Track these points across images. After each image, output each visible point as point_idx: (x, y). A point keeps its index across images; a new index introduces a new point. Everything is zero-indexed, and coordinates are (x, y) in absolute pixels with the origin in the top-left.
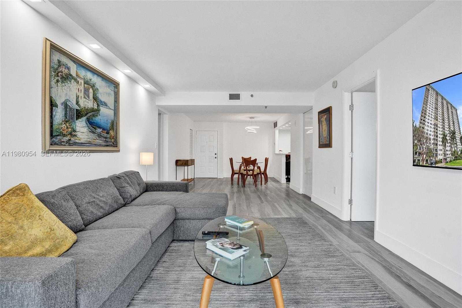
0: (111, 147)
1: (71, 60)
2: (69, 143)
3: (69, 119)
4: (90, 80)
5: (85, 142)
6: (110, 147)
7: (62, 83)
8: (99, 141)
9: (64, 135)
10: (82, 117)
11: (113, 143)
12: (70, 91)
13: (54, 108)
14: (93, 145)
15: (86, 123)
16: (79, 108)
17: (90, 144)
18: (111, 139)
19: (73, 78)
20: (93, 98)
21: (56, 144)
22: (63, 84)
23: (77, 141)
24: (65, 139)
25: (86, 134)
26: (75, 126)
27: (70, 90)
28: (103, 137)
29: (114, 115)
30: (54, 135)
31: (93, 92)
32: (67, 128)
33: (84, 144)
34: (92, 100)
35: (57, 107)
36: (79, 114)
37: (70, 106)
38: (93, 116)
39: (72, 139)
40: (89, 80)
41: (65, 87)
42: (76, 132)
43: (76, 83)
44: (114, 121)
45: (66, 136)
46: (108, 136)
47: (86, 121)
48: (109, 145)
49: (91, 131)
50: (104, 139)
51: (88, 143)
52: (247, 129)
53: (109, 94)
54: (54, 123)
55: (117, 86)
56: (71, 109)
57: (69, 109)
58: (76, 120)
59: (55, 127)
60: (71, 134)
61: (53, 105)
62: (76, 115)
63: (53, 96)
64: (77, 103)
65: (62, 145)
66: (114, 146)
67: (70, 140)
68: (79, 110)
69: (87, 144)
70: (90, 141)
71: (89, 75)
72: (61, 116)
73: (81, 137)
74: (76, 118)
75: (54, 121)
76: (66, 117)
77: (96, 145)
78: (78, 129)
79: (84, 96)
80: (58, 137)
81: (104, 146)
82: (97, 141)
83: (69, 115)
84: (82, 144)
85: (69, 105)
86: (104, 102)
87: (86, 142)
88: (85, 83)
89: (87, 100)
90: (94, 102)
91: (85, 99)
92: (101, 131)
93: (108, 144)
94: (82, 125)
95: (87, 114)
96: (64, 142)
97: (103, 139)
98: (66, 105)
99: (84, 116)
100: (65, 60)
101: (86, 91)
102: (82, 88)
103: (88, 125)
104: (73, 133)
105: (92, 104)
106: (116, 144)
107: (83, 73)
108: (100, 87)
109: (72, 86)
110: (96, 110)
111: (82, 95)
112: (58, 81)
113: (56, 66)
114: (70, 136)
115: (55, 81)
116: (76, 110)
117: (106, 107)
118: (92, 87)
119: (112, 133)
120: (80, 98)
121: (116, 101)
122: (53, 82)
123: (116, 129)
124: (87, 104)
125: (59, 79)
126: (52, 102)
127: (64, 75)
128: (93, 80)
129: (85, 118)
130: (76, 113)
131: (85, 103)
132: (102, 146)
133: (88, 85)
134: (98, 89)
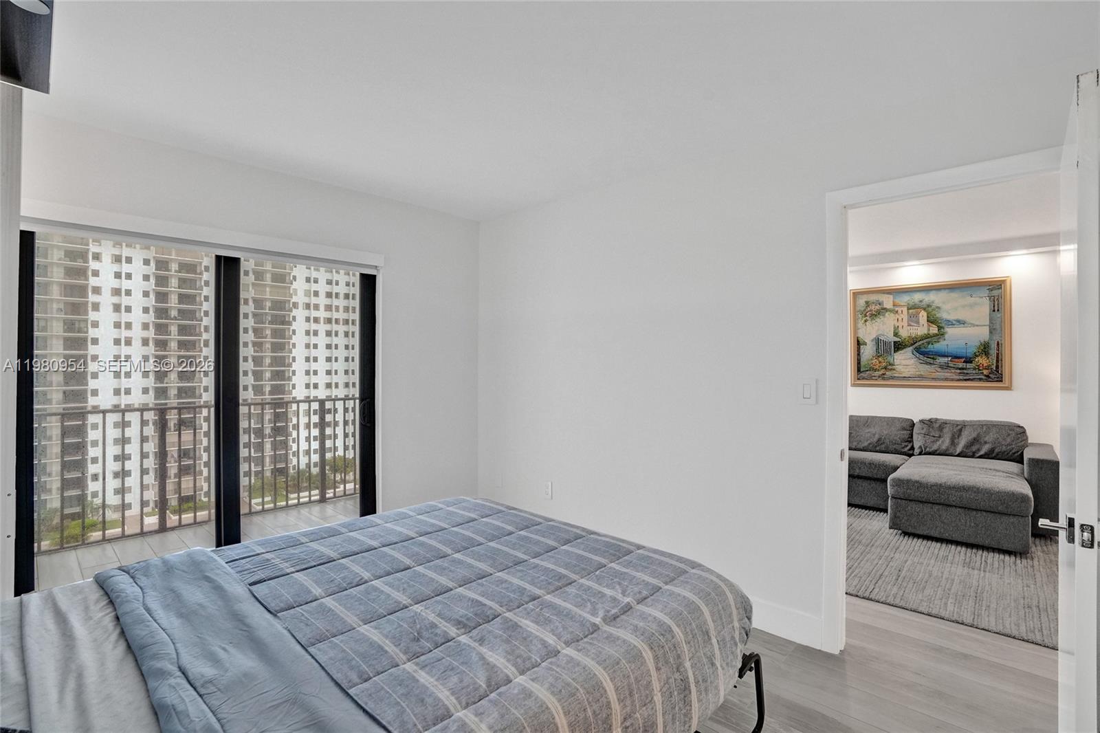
0: (981, 381)
1: (884, 293)
2: (882, 377)
3: (883, 353)
4: (921, 301)
5: (910, 376)
6: (976, 381)
7: (871, 320)
8: (944, 374)
9: (876, 370)
10: (905, 348)
11: (987, 376)
13: (862, 347)
14: (928, 379)
15: (913, 354)
16: (899, 340)
17: (921, 377)
18: (980, 370)
19: (886, 310)
20: (928, 321)
21: (864, 379)
22: (874, 321)
23: (896, 375)
24: (877, 373)
25: (913, 367)
26: (892, 359)
27: (884, 324)
28: (954, 368)
29: (990, 332)
30: (862, 370)
31: (928, 314)
32: (880, 362)
33: (910, 378)
34: (926, 325)
35: (866, 345)
36: (898, 346)
37: (885, 340)
39: (887, 373)
40: (918, 303)
41: (877, 323)
42: (893, 365)
43: (894, 313)
44: (992, 342)
45: (879, 370)
46: (969, 365)
47: (913, 352)
48: (974, 379)
49: (922, 362)
50: (959, 371)
51: (917, 376)
53: (971, 305)
54: (862, 360)
55: (1001, 285)
56: (885, 343)
57: (882, 344)
58: (895, 353)
59: (862, 364)
60: (886, 368)
61: (859, 344)
62: (895, 348)
63: (861, 335)
64: (896, 334)
65: (874, 379)
66: (991, 380)
67: (884, 374)
68: (899, 342)
69: (915, 378)
70: (921, 375)
71: (918, 297)
72: (871, 352)
73: (903, 370)
74: (895, 351)
75: (861, 358)
76: (878, 352)
77: (935, 379)
78: (896, 362)
79: (908, 323)
80: (867, 372)
81: (956, 381)
82: (939, 374)
83: (883, 349)
84: (905, 378)
85: (883, 339)
87: (914, 376)
88: (908, 309)
89: (914, 327)
90: (929, 326)
91: (910, 327)
92: (948, 361)
93: (971, 377)
94: (904, 357)
95: (916, 343)
96: (875, 376)
97: (953, 371)
98: (878, 341)
99: (909, 347)
100: (873, 297)
101: (913, 319)
102: (905, 316)
103: (918, 356)
104: (889, 366)
105: (926, 329)
106: (998, 378)
107: (905, 299)
108: (944, 303)
109: (886, 319)
110: (937, 335)
111: (905, 323)
112: (866, 321)
113: (863, 309)
114: (884, 370)
115: (863, 322)
116: (894, 342)
117: (963, 325)
118: (924, 309)
119: (982, 361)
120: (900, 329)
121: (998, 310)
122: (861, 323)
123: (998, 354)
124: (914, 331)
125: (868, 318)
126: (858, 341)
127: (874, 313)
128: (927, 299)
129: (911, 348)
130: (894, 345)
131: (912, 331)
132: (952, 380)
133: (917, 308)
134: (938, 308)
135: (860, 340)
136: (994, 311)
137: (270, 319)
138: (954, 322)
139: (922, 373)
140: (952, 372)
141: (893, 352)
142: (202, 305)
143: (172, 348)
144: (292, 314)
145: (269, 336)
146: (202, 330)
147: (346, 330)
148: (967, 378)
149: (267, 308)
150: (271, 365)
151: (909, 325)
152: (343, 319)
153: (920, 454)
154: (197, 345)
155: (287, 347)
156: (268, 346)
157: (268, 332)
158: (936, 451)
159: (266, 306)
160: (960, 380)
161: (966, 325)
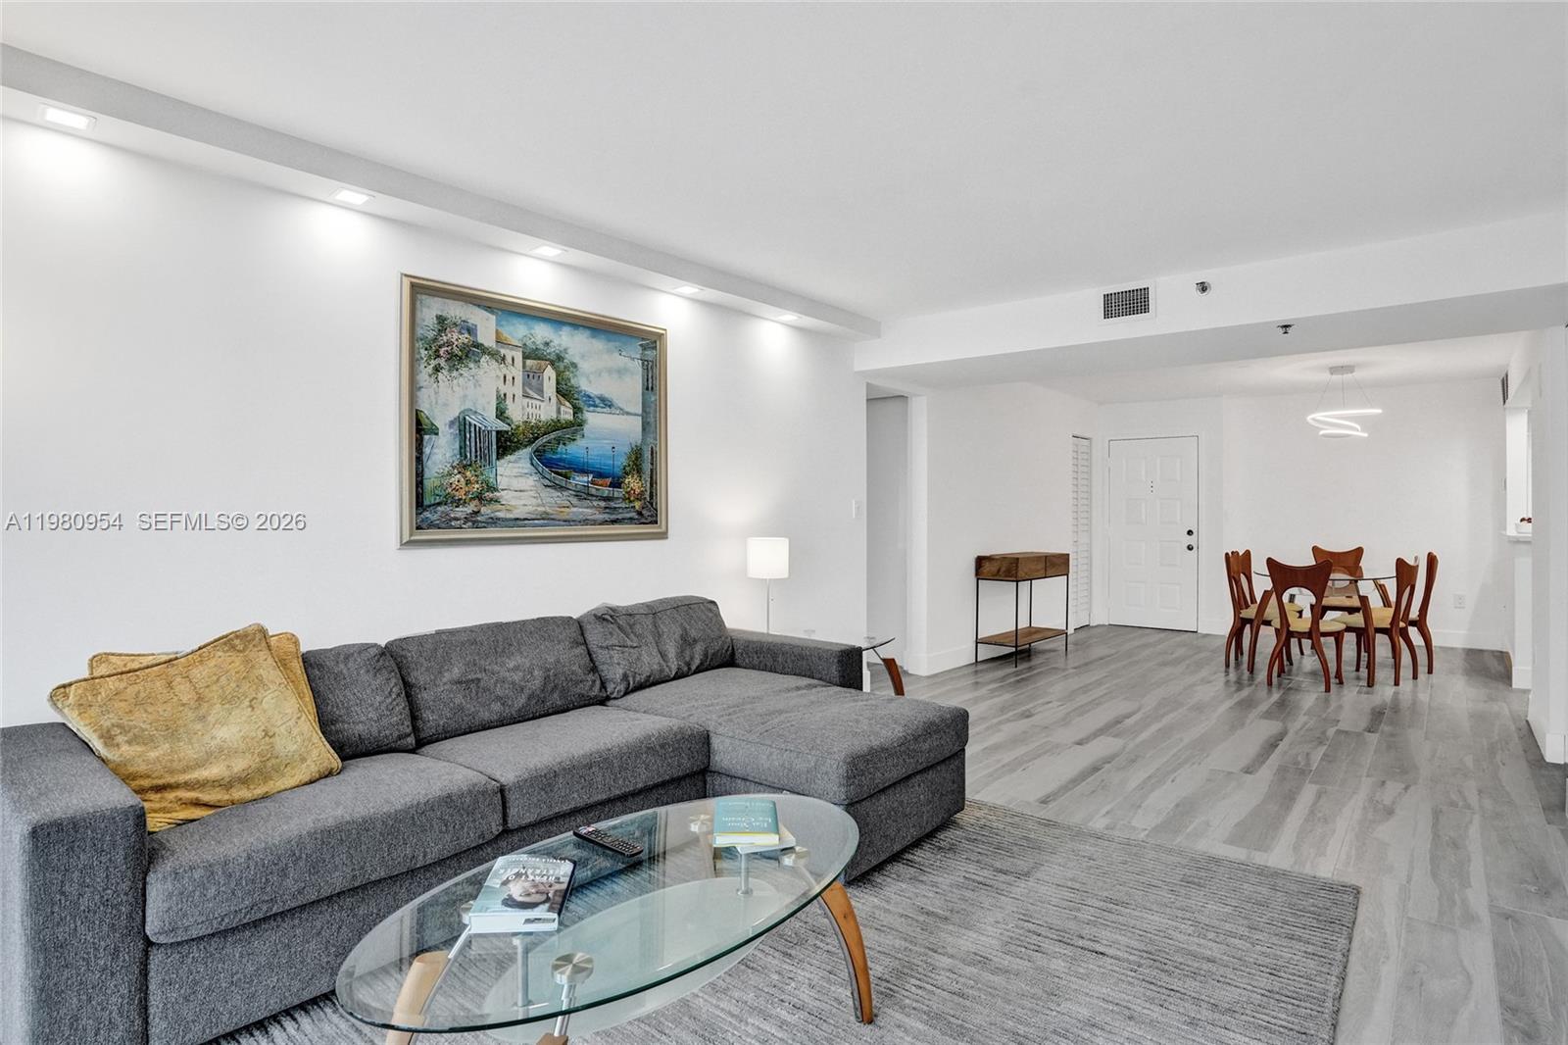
0: (632, 523)
1: (479, 306)
2: (473, 520)
3: (473, 459)
4: (547, 344)
5: (529, 516)
6: (627, 523)
7: (449, 371)
8: (584, 510)
9: (458, 503)
10: (518, 448)
11: (640, 513)
12: (475, 386)
13: (426, 437)
14: (557, 522)
15: (532, 464)
16: (506, 428)
17: (546, 519)
18: (631, 502)
19: (485, 350)
20: (557, 392)
21: (432, 525)
22: (455, 373)
23: (500, 515)
24: (461, 512)
25: (532, 493)
26: (492, 475)
27: (477, 384)
28: (597, 496)
29: (644, 429)
30: (426, 502)
31: (558, 375)
32: (468, 482)
33: (526, 522)
34: (554, 400)
35: (437, 434)
36: (506, 444)
37: (478, 424)
38: (558, 441)
39: (484, 510)
40: (542, 347)
41: (462, 381)
42: (496, 490)
43: (497, 361)
44: (645, 448)
45: (465, 502)
46: (618, 493)
47: (531, 459)
48: (623, 519)
49: (547, 482)
50: (603, 504)
51: (539, 517)
52: (1313, 419)
53: (621, 372)
54: (427, 474)
55: (655, 342)
56: (479, 432)
57: (473, 435)
58: (498, 459)
59: (430, 483)
60: (479, 497)
61: (421, 429)
62: (498, 448)
63: (424, 407)
64: (501, 414)
65: (452, 527)
66: (644, 521)
67: (476, 513)
68: (507, 432)
69: (536, 522)
70: (545, 513)
71: (541, 333)
72: (448, 455)
73: (513, 503)
74: (498, 454)
75: (426, 470)
76: (463, 454)
77: (568, 522)
78: (502, 482)
79: (524, 391)
80: (440, 508)
81: (600, 524)
82: (575, 509)
83: (473, 449)
84: (517, 522)
85: (473, 422)
86: (599, 398)
87: (533, 517)
88: (526, 357)
89: (534, 402)
90: (559, 403)
91: (528, 400)
92: (588, 482)
93: (620, 517)
94: (516, 470)
95: (537, 438)
96: (456, 519)
97: (595, 503)
98: (462, 425)
99: (526, 446)
100: (456, 311)
101: (532, 379)
102: (517, 372)
103: (540, 469)
104: (486, 494)
105: (555, 408)
106: (652, 516)
107: (518, 331)
108: (583, 357)
109: (481, 372)
110: (569, 425)
111: (518, 390)
112: (437, 369)
113: (431, 335)
114: (476, 502)
115: (430, 369)
116: (498, 432)
117: (607, 410)
118: (552, 363)
119: (633, 483)
120: (509, 401)
121: (652, 388)
122: (424, 374)
123: (652, 470)
124: (535, 411)
125: (442, 362)
126: (419, 423)
127: (456, 351)
128: (555, 342)
129: (529, 450)
130: (498, 440)
131: (530, 410)
132: (594, 523)
133: (539, 359)
134: (574, 365)
135: (423, 420)
136: (647, 389)
138: (597, 401)
139: (549, 510)
140: (593, 507)
141: (494, 457)
148: (613, 517)
160: (605, 522)
161: (613, 410)
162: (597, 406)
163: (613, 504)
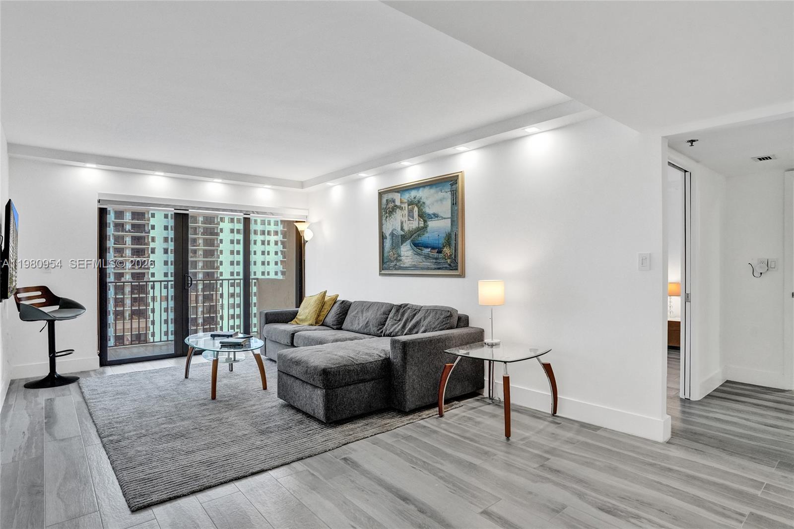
0: (446, 270)
1: (396, 192)
2: (395, 267)
3: (395, 245)
4: (415, 198)
5: (409, 266)
6: (444, 270)
7: (389, 217)
8: (427, 264)
9: (392, 261)
10: (406, 240)
11: (450, 265)
13: (384, 240)
14: (419, 269)
15: (411, 246)
16: (403, 233)
17: (415, 267)
18: (446, 259)
19: (397, 207)
20: (418, 216)
21: (386, 269)
22: (391, 218)
23: (402, 265)
24: (392, 264)
25: (411, 257)
26: (400, 251)
27: (396, 219)
28: (432, 257)
29: (452, 224)
30: (384, 261)
31: (418, 209)
32: (394, 254)
33: (409, 268)
34: (417, 219)
35: (387, 238)
36: (404, 239)
38: (419, 235)
39: (397, 263)
40: (413, 200)
41: (392, 219)
42: (401, 256)
43: (401, 209)
44: (452, 234)
46: (441, 255)
47: (410, 244)
48: (443, 268)
50: (434, 261)
51: (413, 266)
53: (441, 200)
54: (384, 253)
55: (456, 181)
56: (396, 236)
57: (395, 238)
59: (386, 255)
60: (396, 259)
62: (401, 241)
63: (384, 230)
64: (402, 229)
65: (390, 270)
66: (451, 268)
67: (396, 265)
68: (403, 235)
69: (412, 268)
70: (415, 265)
71: (413, 193)
72: (389, 245)
73: (405, 261)
75: (384, 251)
76: (392, 244)
77: (422, 269)
78: (402, 253)
79: (408, 218)
80: (388, 263)
81: (433, 270)
83: (395, 242)
85: (395, 233)
86: (433, 214)
87: (411, 266)
88: (408, 205)
89: (411, 221)
90: (419, 220)
91: (409, 222)
92: (429, 252)
93: (441, 266)
94: (406, 249)
95: (412, 235)
96: (391, 267)
98: (392, 235)
100: (390, 196)
101: (411, 214)
102: (406, 212)
103: (413, 247)
104: (398, 258)
105: (418, 223)
106: (455, 266)
107: (407, 196)
108: (427, 199)
109: (397, 215)
110: (423, 228)
112: (386, 218)
113: (385, 207)
114: (396, 261)
116: (401, 235)
117: (436, 219)
118: (417, 205)
119: (447, 251)
120: (404, 224)
121: (456, 203)
123: (455, 244)
125: (387, 214)
126: (383, 236)
127: (391, 210)
128: (418, 196)
129: (410, 240)
130: (401, 238)
131: (410, 225)
132: (431, 269)
133: (413, 204)
134: (424, 203)
135: (384, 235)
136: (453, 204)
137: (202, 231)
138: (432, 216)
139: (416, 263)
140: (431, 262)
141: (400, 244)
142: (149, 221)
143: (127, 255)
144: (220, 227)
145: (202, 244)
146: (150, 240)
147: (263, 239)
148: (439, 267)
149: (200, 222)
150: (203, 268)
151: (409, 220)
152: (261, 231)
153: (384, 336)
154: (146, 252)
155: (216, 253)
156: (201, 252)
157: (201, 241)
158: (392, 332)
159: (199, 220)
160: (435, 269)
161: (439, 218)
162: (432, 218)
163: (438, 261)
